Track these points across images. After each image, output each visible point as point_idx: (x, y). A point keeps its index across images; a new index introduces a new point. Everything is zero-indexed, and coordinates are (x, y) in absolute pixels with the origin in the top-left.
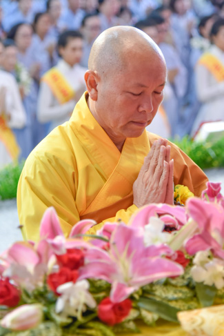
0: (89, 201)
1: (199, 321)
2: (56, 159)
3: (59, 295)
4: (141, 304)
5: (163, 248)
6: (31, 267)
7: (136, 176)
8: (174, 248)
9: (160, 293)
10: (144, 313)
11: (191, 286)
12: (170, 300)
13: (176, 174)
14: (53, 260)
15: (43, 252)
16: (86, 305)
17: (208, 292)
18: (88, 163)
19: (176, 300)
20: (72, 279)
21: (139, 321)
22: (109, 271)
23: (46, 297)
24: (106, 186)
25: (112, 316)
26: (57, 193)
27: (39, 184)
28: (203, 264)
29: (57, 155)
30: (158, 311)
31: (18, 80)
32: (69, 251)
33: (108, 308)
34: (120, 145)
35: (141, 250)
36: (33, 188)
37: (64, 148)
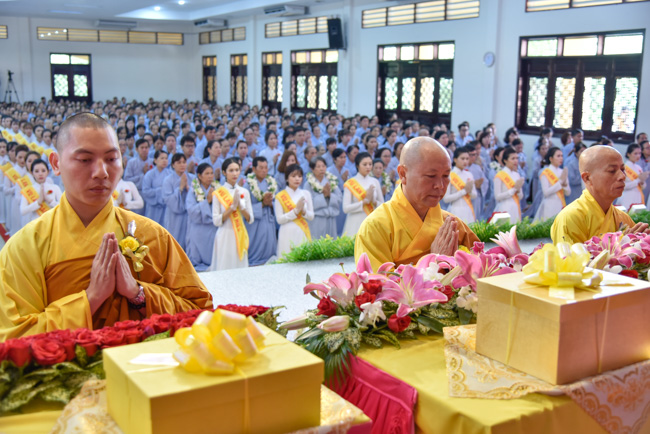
0: (401, 252)
1: (457, 333)
2: (380, 225)
3: (362, 310)
4: (419, 320)
5: (436, 283)
6: (345, 291)
7: (433, 238)
8: (445, 283)
9: (433, 313)
10: (420, 326)
11: (455, 310)
12: (440, 319)
13: (460, 239)
14: (361, 287)
15: (354, 281)
16: (380, 319)
17: (466, 314)
18: (401, 227)
19: (444, 319)
20: (371, 300)
21: (417, 331)
22: (398, 296)
23: (353, 311)
24: (413, 243)
25: (397, 327)
26: (379, 246)
27: (368, 240)
28: (464, 296)
29: (381, 222)
30: (430, 325)
31: (383, 183)
32: (371, 281)
33: (394, 320)
34: (423, 217)
35: (421, 283)
36: (364, 242)
37: (385, 216)
